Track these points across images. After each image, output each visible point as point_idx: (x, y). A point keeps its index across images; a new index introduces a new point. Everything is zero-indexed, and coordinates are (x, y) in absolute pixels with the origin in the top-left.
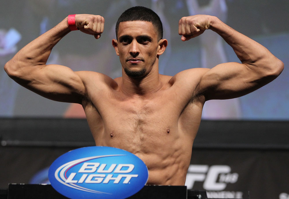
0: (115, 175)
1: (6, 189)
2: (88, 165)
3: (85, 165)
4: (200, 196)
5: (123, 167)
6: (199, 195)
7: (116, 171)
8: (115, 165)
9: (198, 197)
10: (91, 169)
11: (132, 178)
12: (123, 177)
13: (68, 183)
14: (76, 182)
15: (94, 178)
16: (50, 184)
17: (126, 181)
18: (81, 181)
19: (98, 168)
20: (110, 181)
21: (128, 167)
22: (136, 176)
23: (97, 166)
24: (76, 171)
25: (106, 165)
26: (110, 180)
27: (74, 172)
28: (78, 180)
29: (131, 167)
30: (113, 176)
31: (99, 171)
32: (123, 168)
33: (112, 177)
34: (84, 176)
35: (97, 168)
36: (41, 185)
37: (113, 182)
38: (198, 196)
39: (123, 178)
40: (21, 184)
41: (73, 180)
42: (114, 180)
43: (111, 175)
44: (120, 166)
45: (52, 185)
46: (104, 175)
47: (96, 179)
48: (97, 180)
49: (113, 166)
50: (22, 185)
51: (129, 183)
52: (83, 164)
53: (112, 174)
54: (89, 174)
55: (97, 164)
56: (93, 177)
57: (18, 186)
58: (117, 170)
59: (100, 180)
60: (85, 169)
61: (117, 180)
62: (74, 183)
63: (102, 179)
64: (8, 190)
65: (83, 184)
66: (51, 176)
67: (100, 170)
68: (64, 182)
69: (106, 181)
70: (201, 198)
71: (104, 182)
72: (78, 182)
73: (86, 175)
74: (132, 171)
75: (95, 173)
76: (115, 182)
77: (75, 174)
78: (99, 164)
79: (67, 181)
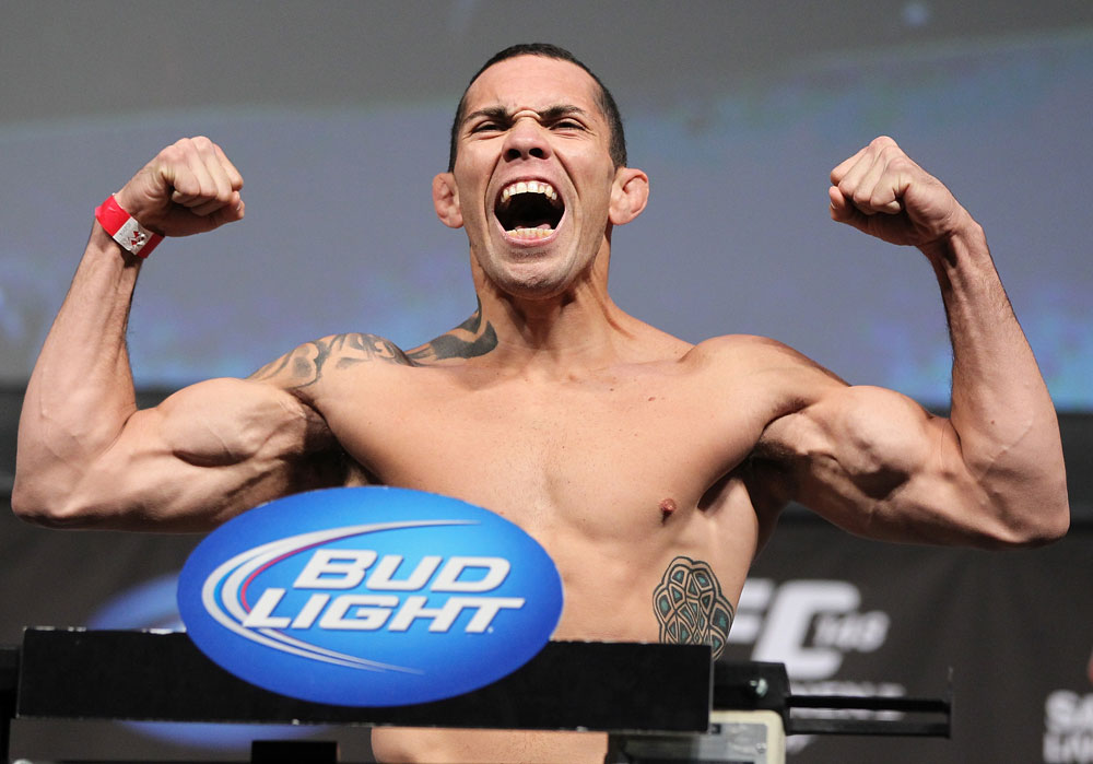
0: (439, 598)
1: (13, 648)
2: (331, 561)
3: (319, 560)
4: (762, 686)
5: (465, 568)
6: (758, 681)
7: (437, 585)
8: (435, 561)
9: (755, 688)
10: (344, 575)
11: (501, 609)
12: (464, 608)
13: (254, 630)
14: (282, 622)
15: (353, 609)
16: (183, 629)
17: (478, 624)
18: (303, 620)
19: (368, 572)
20: (418, 621)
21: (487, 568)
22: (517, 603)
23: (368, 563)
24: (285, 582)
25: (402, 561)
26: (416, 619)
27: (275, 586)
28: (293, 616)
29: (499, 568)
30: (427, 602)
31: (372, 583)
32: (467, 571)
33: (424, 606)
34: (317, 602)
35: (366, 570)
36: (148, 634)
37: (429, 624)
38: (753, 683)
39: (468, 613)
40: (71, 629)
41: (271, 615)
42: (432, 619)
43: (422, 600)
44: (455, 565)
45: (191, 635)
46: (392, 600)
47: (362, 612)
48: (364, 618)
49: (429, 563)
50: (75, 632)
51: (491, 630)
52: (312, 555)
53: (423, 595)
54: (334, 593)
55: (366, 557)
56: (352, 606)
57: (60, 635)
58: (444, 581)
59: (375, 619)
60: (321, 575)
61: (443, 620)
62: (275, 629)
63: (387, 613)
64: (22, 654)
65: (312, 633)
67: (378, 579)
68: (239, 622)
69: (401, 622)
70: (769, 693)
71: (394, 625)
72: (291, 623)
73: (324, 598)
74: (503, 583)
75: (358, 589)
76: (435, 626)
77: (281, 592)
78: (372, 556)
79: (250, 621)
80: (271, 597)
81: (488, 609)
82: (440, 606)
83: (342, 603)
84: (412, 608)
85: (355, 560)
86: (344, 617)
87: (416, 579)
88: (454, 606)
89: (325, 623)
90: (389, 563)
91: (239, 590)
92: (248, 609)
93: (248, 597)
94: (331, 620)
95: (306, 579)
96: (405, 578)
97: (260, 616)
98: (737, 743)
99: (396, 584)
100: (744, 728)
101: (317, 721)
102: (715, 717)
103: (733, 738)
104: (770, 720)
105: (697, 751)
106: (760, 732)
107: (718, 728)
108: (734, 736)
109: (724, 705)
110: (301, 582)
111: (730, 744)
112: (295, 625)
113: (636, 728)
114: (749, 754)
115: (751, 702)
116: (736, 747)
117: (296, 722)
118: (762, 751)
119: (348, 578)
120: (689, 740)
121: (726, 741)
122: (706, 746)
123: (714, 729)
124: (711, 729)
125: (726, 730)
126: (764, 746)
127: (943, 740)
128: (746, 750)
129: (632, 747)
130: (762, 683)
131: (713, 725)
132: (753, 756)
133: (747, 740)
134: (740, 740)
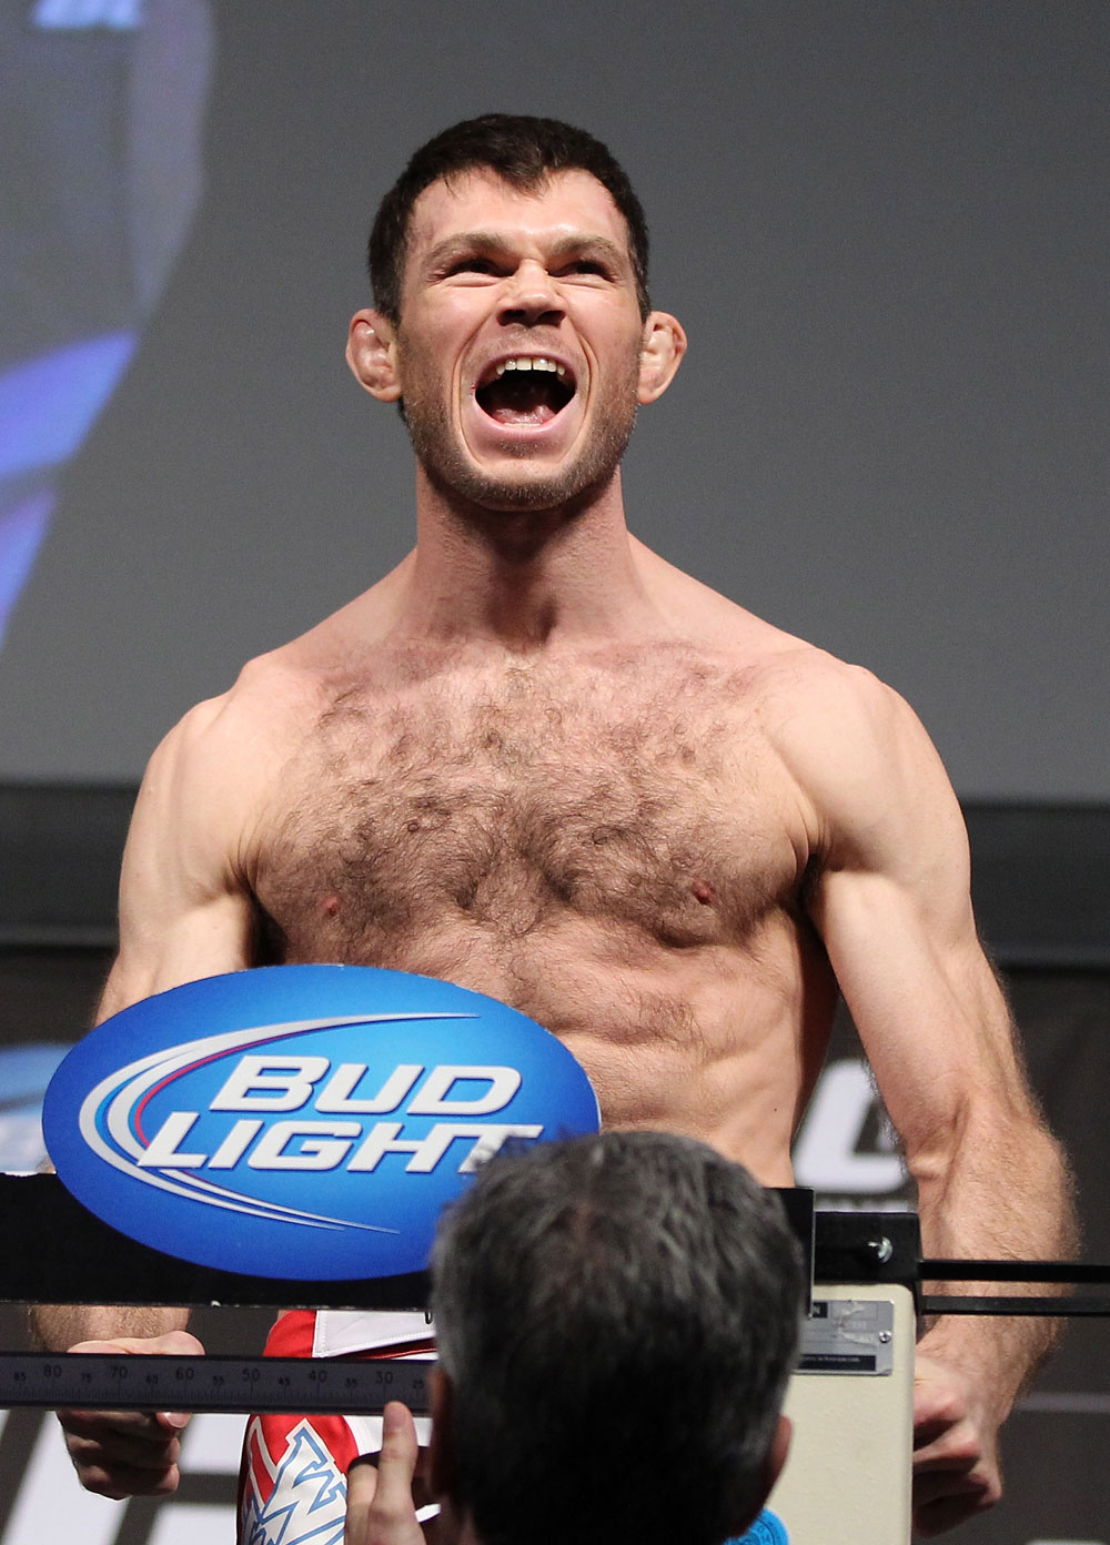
0: (416, 1124)
2: (263, 1071)
3: (247, 1071)
4: (885, 1248)
5: (457, 1080)
6: (880, 1240)
7: (416, 1105)
8: (416, 1069)
9: (877, 1249)
10: (282, 1090)
12: (456, 1138)
13: (154, 1170)
14: (195, 1160)
15: (296, 1139)
16: (50, 1169)
18: (225, 1157)
19: (316, 1087)
20: (389, 1157)
21: (491, 1080)
22: (533, 1131)
23: (313, 1079)
24: (198, 1102)
25: (367, 1069)
26: (386, 1153)
27: (183, 1108)
28: (211, 1149)
29: (506, 1081)
30: (403, 1128)
32: (460, 1084)
33: (398, 1136)
34: (244, 1129)
35: (312, 1084)
36: (3, 1175)
38: (873, 1244)
39: (461, 1145)
41: (176, 1151)
42: (413, 1153)
43: (396, 1127)
44: (442, 1076)
45: (63, 1177)
46: (352, 1128)
47: (308, 1145)
48: (315, 1153)
49: (404, 1074)
52: (239, 1061)
54: (268, 1117)
55: (313, 1066)
56: (294, 1135)
58: (426, 1101)
59: (329, 1154)
60: (249, 1092)
61: (426, 1155)
62: (181, 1170)
63: (347, 1144)
65: (236, 1174)
66: (60, 1129)
67: (331, 1098)
68: (133, 1160)
69: (364, 1159)
70: (893, 1257)
71: (353, 1165)
72: (207, 1160)
73: (254, 1125)
74: (511, 1101)
75: (302, 1111)
76: (414, 1165)
77: (192, 1116)
78: (322, 1064)
79: (148, 1157)
80: (178, 1124)
81: (491, 1137)
82: (422, 1135)
83: (279, 1132)
84: (381, 1138)
85: (298, 1070)
86: (280, 1154)
87: (386, 1099)
88: (442, 1134)
89: (255, 1160)
90: (348, 1074)
91: (130, 1115)
92: (144, 1141)
93: (146, 1122)
94: (264, 1156)
95: (229, 1096)
96: (371, 1096)
97: (161, 1151)
98: (852, 1331)
99: (353, 1105)
100: (861, 1308)
101: (245, 1301)
102: (819, 1293)
103: (843, 1322)
104: (897, 1297)
106: (886, 1308)
107: (823, 1309)
108: (846, 1318)
109: (829, 1277)
110: (221, 1101)
111: (840, 1330)
112: (211, 1165)
114: (866, 1346)
115: (869, 1271)
116: (848, 1336)
117: (215, 1303)
118: (886, 1341)
119: (289, 1094)
121: (836, 1327)
122: (809, 1335)
123: (818, 1310)
124: (814, 1310)
125: (832, 1311)
126: (889, 1334)
128: (862, 1339)
130: (886, 1243)
131: (816, 1304)
132: (874, 1347)
133: (864, 1325)
134: (855, 1325)
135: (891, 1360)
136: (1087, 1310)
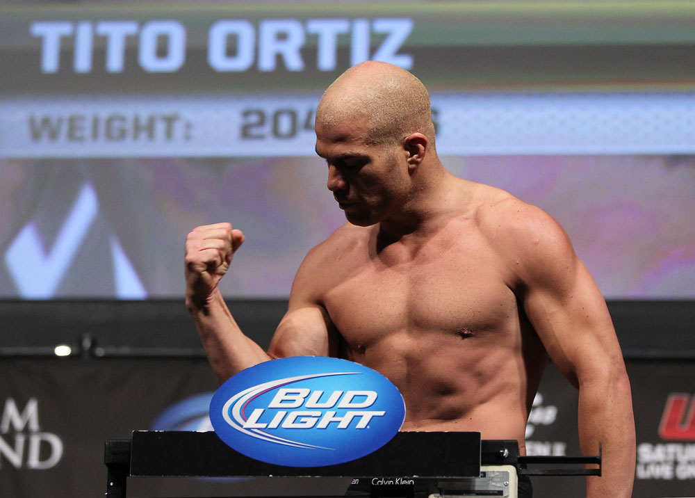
0: (341, 411)
1: (128, 441)
2: (286, 394)
5: (355, 396)
6: (504, 450)
7: (340, 405)
9: (503, 453)
10: (293, 400)
11: (373, 416)
12: (355, 416)
13: (249, 429)
14: (263, 426)
15: (299, 418)
16: (212, 430)
17: (362, 424)
18: (274, 424)
19: (306, 399)
21: (367, 396)
22: (382, 413)
24: (264, 405)
25: (323, 393)
26: (330, 422)
27: (259, 407)
28: (269, 422)
29: (372, 396)
30: (336, 413)
31: (307, 405)
33: (334, 415)
34: (281, 414)
35: (304, 398)
36: (195, 432)
37: (337, 425)
38: (501, 451)
39: (357, 418)
40: (157, 431)
41: (256, 422)
42: (340, 422)
43: (334, 413)
44: (349, 394)
46: (318, 413)
47: (303, 420)
48: (305, 422)
49: (337, 394)
50: (159, 433)
51: (368, 427)
52: (278, 391)
54: (289, 410)
55: (304, 392)
56: (298, 416)
57: (151, 434)
58: (344, 403)
59: (310, 423)
60: (282, 401)
61: (344, 422)
62: (258, 429)
63: (317, 419)
64: (132, 444)
65: (278, 430)
66: (215, 415)
67: (311, 402)
68: (241, 426)
69: (323, 424)
70: (509, 456)
71: (319, 426)
72: (267, 425)
73: (284, 413)
74: (374, 403)
75: (301, 408)
76: (340, 426)
77: (261, 411)
78: (308, 391)
79: (246, 425)
80: (257, 413)
81: (367, 416)
82: (343, 416)
83: (293, 415)
84: (329, 417)
85: (299, 393)
86: (293, 423)
87: (330, 403)
88: (350, 415)
89: (285, 425)
90: (316, 394)
91: (241, 410)
92: (245, 420)
93: (246, 412)
94: (288, 424)
95: (275, 403)
96: (325, 402)
97: (251, 422)
98: (494, 482)
99: (319, 405)
100: (498, 474)
101: (281, 475)
102: (483, 469)
104: (511, 470)
105: (474, 486)
106: (506, 474)
107: (484, 474)
108: (492, 478)
109: (486, 463)
110: (272, 404)
111: (490, 481)
112: (269, 427)
113: (443, 476)
114: (500, 487)
115: (501, 461)
116: (494, 484)
117: (271, 476)
118: (507, 485)
119: (296, 402)
120: (470, 481)
122: (479, 484)
123: (482, 475)
124: (481, 475)
125: (487, 475)
126: (508, 482)
127: (597, 477)
128: (498, 485)
129: (440, 485)
130: (506, 451)
131: (482, 473)
132: (502, 487)
133: (499, 480)
134: (496, 480)
135: (508, 492)
136: (578, 473)
